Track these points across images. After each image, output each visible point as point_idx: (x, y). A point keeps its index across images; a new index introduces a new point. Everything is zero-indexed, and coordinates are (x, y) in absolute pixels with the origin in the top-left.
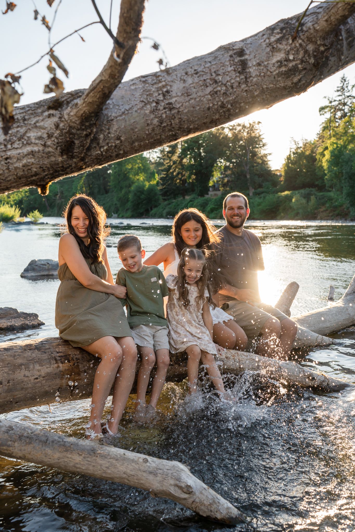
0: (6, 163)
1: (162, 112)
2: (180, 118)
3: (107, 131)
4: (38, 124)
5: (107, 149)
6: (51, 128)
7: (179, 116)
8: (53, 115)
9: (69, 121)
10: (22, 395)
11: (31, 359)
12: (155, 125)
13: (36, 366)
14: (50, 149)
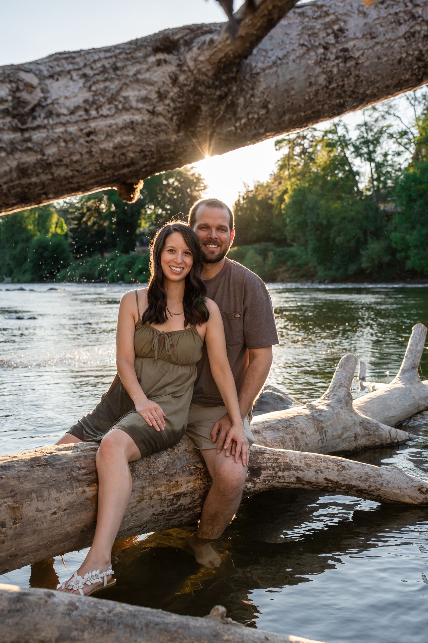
0: (87, 142)
1: (334, 63)
2: (357, 76)
3: (251, 92)
4: (140, 77)
5: (245, 123)
6: (164, 82)
7: (357, 72)
8: (165, 61)
9: (195, 72)
11: (43, 481)
12: (320, 85)
13: (51, 492)
14: (161, 120)
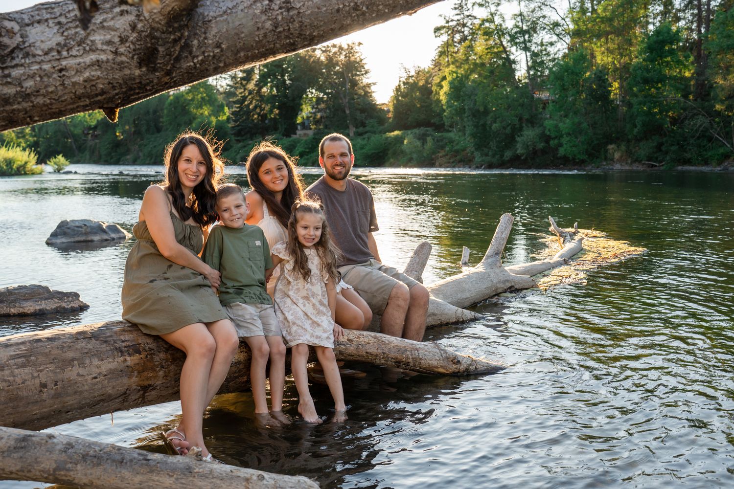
0: (60, 77)
1: (277, 12)
2: (301, 22)
3: (203, 36)
4: (105, 24)
5: (202, 60)
6: (125, 29)
7: (300, 19)
8: (127, 12)
9: (150, 21)
10: (75, 402)
11: (86, 351)
12: (267, 29)
13: (93, 360)
14: (124, 58)
